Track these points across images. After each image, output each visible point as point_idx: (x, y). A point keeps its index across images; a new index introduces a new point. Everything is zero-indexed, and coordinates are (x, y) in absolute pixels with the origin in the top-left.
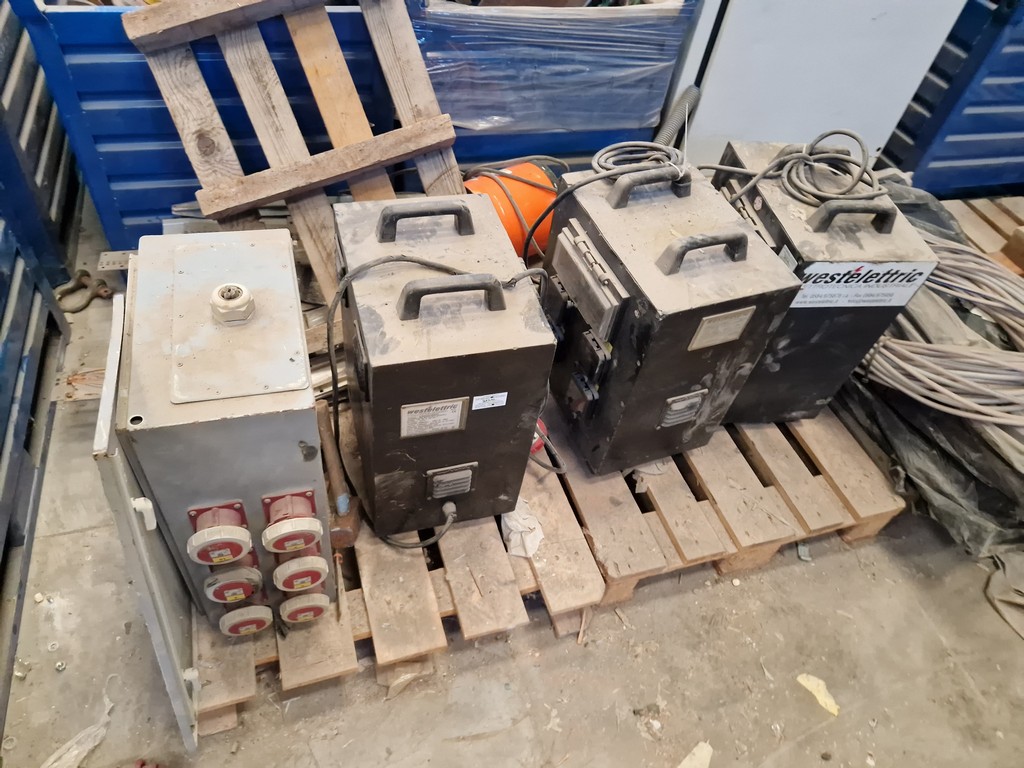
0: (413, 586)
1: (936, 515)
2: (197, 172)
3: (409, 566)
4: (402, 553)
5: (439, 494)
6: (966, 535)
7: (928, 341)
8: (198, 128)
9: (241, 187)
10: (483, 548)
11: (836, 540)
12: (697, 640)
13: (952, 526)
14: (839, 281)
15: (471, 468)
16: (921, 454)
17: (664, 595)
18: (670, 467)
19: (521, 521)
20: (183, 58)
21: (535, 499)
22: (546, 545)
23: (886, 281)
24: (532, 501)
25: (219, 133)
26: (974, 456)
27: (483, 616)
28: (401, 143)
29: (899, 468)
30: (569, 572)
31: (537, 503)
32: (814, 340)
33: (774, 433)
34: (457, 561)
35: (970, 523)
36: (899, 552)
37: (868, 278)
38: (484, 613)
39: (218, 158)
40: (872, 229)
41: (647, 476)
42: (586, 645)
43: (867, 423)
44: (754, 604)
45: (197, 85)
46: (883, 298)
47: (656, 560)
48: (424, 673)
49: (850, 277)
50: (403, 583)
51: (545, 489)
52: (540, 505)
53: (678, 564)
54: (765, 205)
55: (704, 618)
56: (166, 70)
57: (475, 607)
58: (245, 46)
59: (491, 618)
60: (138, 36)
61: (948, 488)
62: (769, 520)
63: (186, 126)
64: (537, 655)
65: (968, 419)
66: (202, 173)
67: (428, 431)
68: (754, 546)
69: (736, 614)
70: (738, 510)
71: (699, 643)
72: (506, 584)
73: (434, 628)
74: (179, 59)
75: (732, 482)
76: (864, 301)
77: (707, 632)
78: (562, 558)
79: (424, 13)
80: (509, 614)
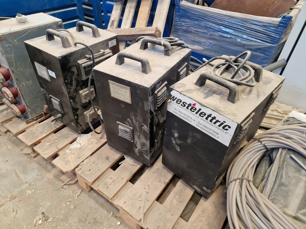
0: (45, 131)
3: (51, 128)
5: (55, 107)
8: (113, 20)
10: (67, 138)
14: (187, 108)
15: (58, 101)
17: (97, 202)
18: (137, 166)
19: (81, 140)
22: (77, 150)
23: (211, 121)
25: (116, 21)
27: (42, 148)
30: (70, 159)
31: (92, 141)
32: (189, 141)
34: (59, 135)
37: (201, 114)
39: (112, 27)
42: (62, 188)
45: (119, 10)
46: (213, 133)
50: (45, 129)
51: (99, 140)
55: (95, 219)
56: (116, 6)
57: (45, 145)
58: (132, 3)
59: (43, 150)
62: (139, 208)
64: (52, 177)
67: (43, 77)
70: (134, 195)
73: (33, 141)
74: (119, 3)
75: (147, 187)
78: (75, 155)
79: (180, 4)
80: (46, 153)
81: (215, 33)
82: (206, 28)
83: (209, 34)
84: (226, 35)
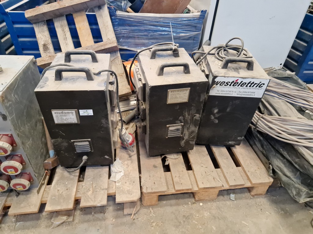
0: (69, 186)
1: (283, 185)
2: (42, 55)
3: (72, 179)
4: (71, 175)
5: (78, 151)
6: (294, 193)
7: (279, 115)
8: (44, 43)
9: (50, 58)
10: (100, 176)
11: (247, 194)
12: (179, 224)
13: (289, 189)
14: (230, 85)
15: (88, 141)
16: (278, 160)
17: (171, 205)
18: (180, 157)
19: (117, 169)
20: (43, 25)
21: (126, 162)
22: (123, 178)
23: (250, 86)
24: (124, 163)
25: (50, 45)
26: (297, 160)
27: (89, 200)
28: (99, 47)
29: (270, 166)
30: (128, 188)
31: (126, 164)
32: (228, 110)
33: (224, 150)
34: (89, 179)
35: (296, 188)
36: (275, 202)
37: (242, 84)
38: (90, 198)
39: (48, 52)
40: (246, 69)
41: (170, 159)
42: (134, 219)
43: (261, 149)
44: (207, 214)
45: (46, 32)
46: (251, 94)
47: (163, 189)
48: (69, 220)
49: (235, 83)
50: (67, 184)
51: (131, 160)
52: (127, 164)
53: (173, 191)
54: (208, 62)
55: (184, 216)
56: (38, 28)
57: (88, 196)
58: (61, 21)
59: (92, 201)
60: (28, 17)
61: (288, 174)
62: (213, 180)
63: (41, 42)
64: (114, 220)
65: (293, 144)
66: (43, 56)
67: (65, 122)
68: (205, 188)
69: (198, 216)
70: (202, 175)
71: (180, 225)
72: (103, 189)
73: (70, 201)
74: (42, 24)
75: (202, 165)
76: (244, 95)
77: (184, 222)
78: (128, 183)
79: (116, 14)
80: (100, 200)
81: (155, 33)
82: (146, 30)
83: (149, 35)
84: (163, 33)
